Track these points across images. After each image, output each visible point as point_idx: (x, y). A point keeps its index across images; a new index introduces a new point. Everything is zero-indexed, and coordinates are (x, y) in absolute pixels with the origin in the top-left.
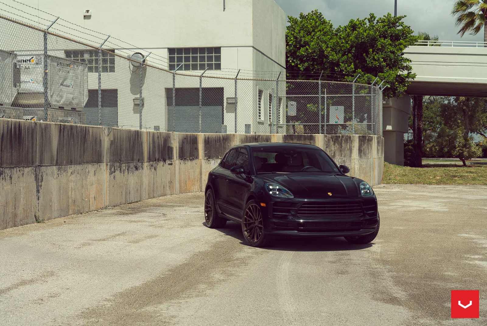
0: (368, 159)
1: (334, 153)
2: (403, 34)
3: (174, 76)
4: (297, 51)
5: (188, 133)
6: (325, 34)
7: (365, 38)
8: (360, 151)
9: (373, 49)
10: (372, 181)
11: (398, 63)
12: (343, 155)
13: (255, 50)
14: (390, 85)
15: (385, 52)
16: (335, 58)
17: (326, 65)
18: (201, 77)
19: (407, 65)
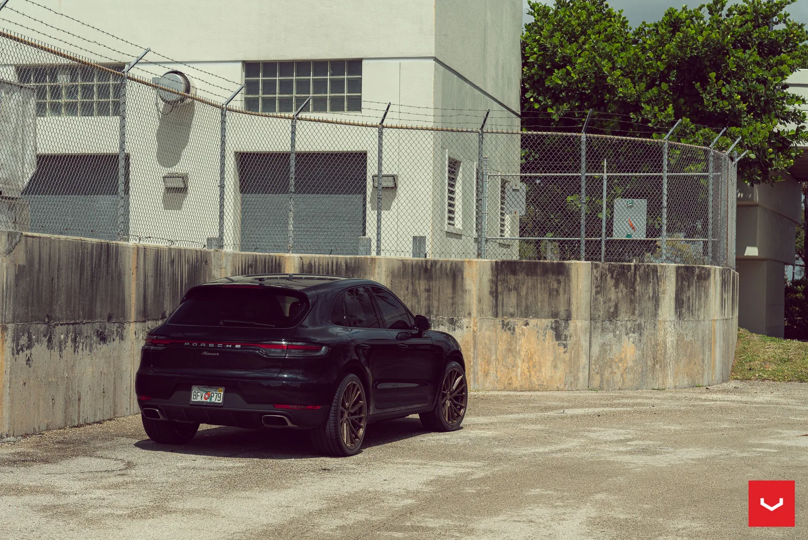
0: (698, 321)
1: (616, 306)
2: (788, 41)
3: (223, 115)
4: (546, 78)
5: (257, 253)
6: (609, 39)
7: (701, 47)
8: (679, 302)
9: (717, 74)
10: (706, 373)
11: (774, 106)
12: (637, 312)
13: (442, 68)
14: (756, 155)
15: (746, 81)
16: (629, 91)
17: (609, 108)
18: (293, 119)
19: (795, 110)
